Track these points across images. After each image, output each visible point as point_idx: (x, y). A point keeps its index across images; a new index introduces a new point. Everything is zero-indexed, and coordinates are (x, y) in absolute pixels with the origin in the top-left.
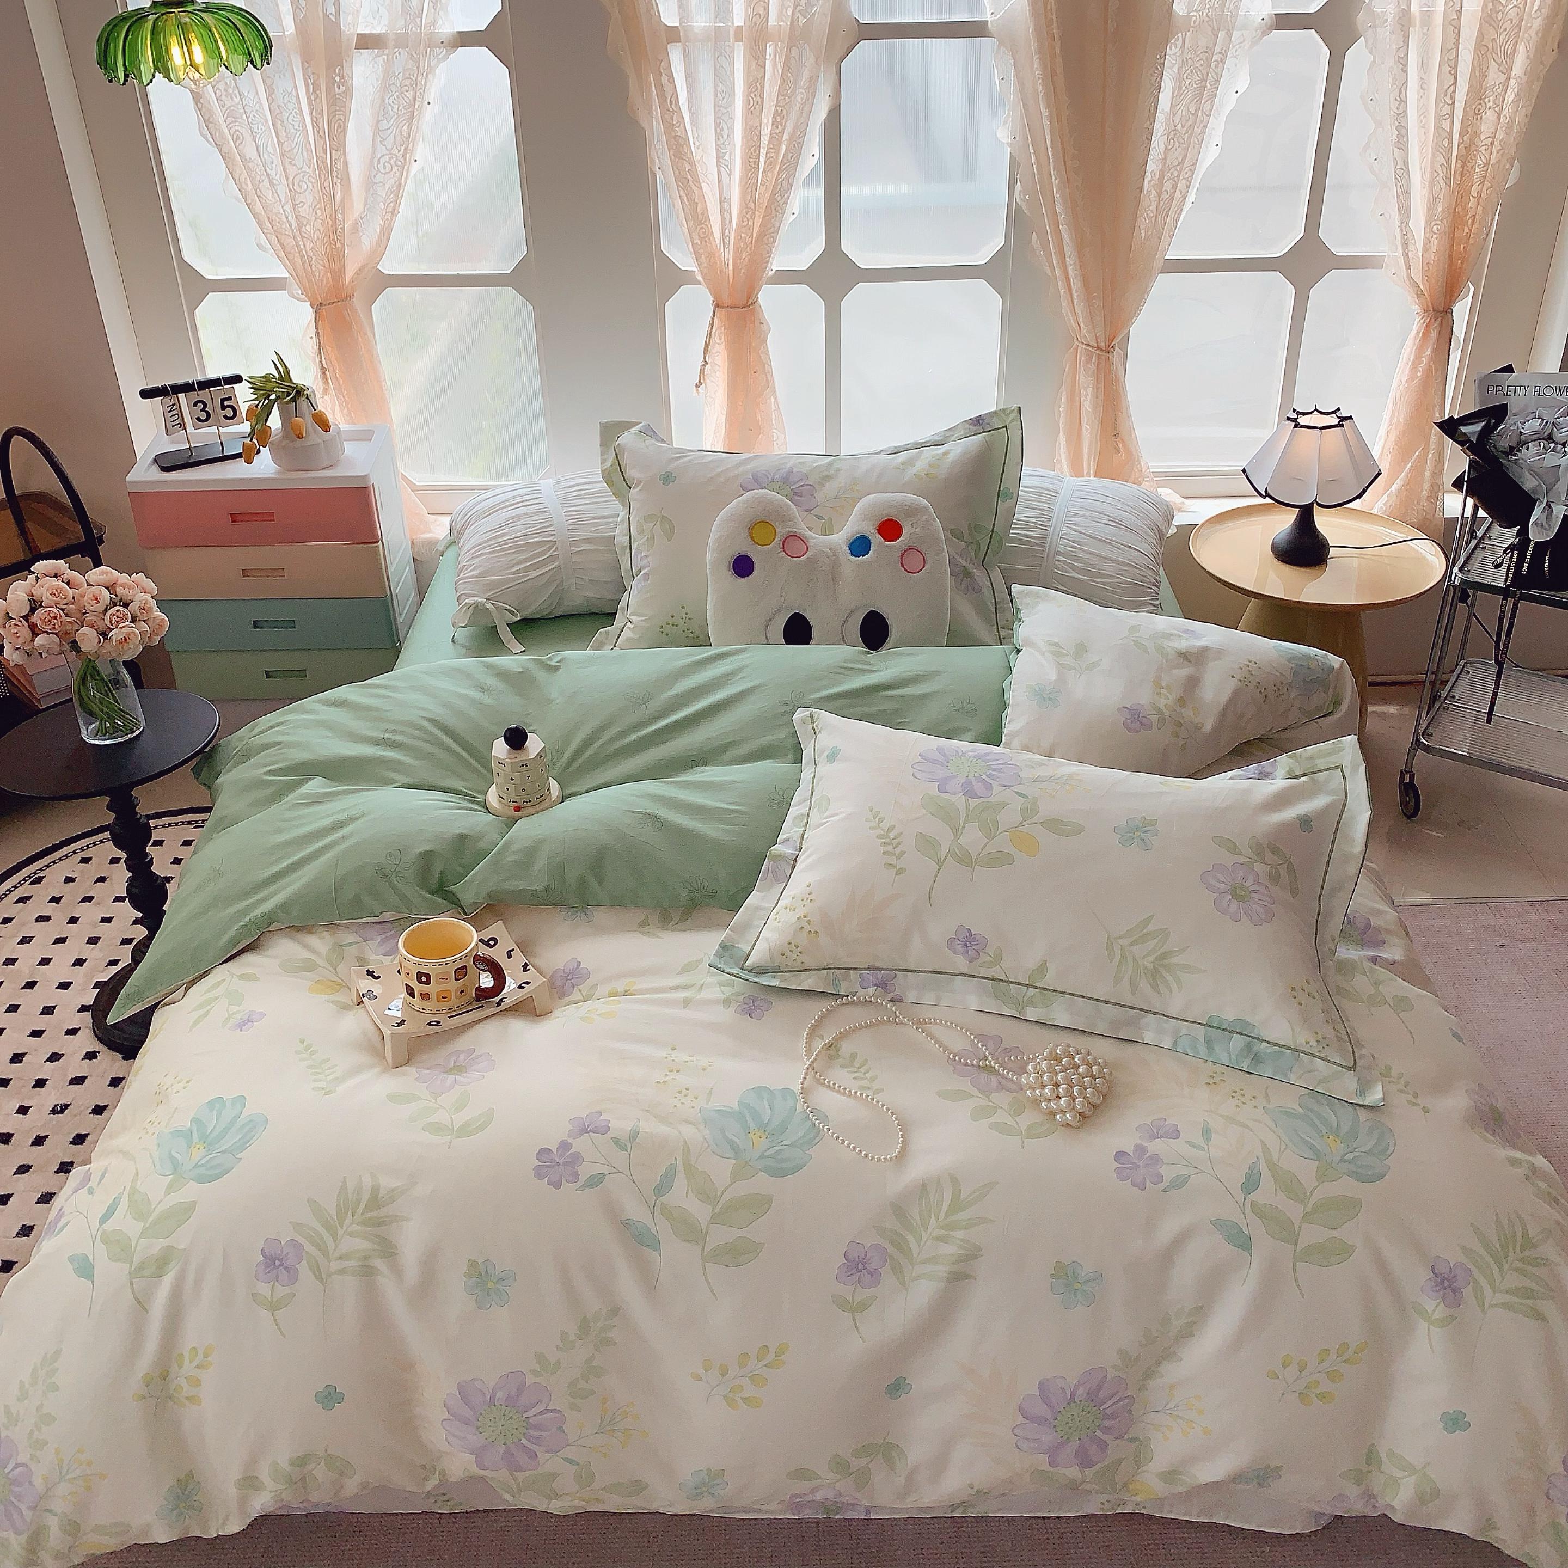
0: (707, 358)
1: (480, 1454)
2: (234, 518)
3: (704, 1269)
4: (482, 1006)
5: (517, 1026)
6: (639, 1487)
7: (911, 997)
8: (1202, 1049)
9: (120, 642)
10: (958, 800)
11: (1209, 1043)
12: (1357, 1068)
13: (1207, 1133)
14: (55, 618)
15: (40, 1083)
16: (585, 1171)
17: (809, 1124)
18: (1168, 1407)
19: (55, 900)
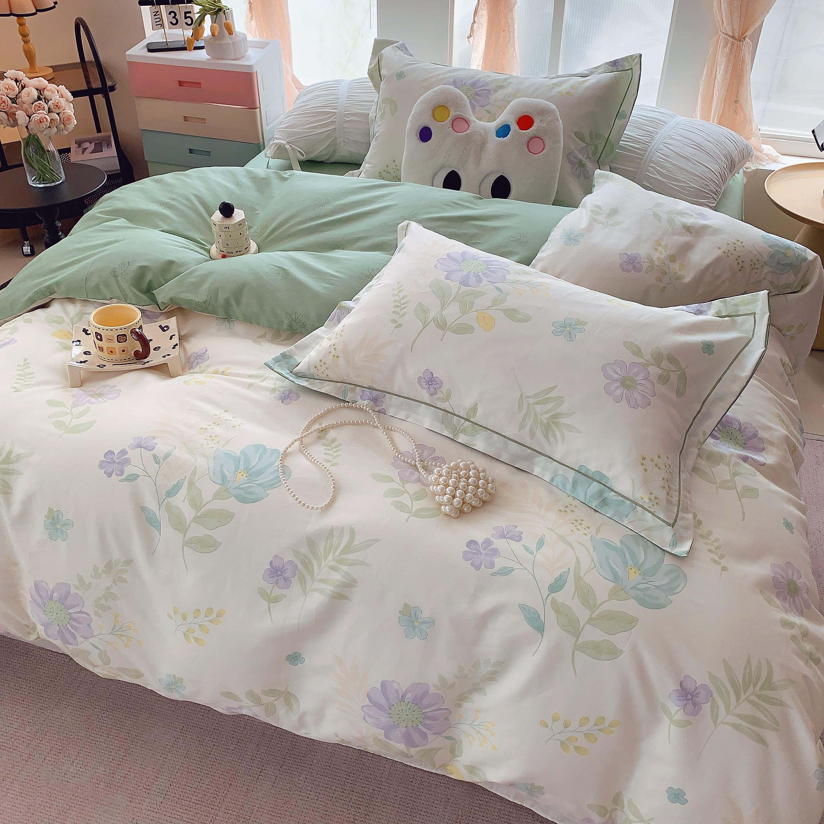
0: (476, 19)
1: (46, 627)
2: (181, 83)
3: (183, 549)
4: (136, 363)
6: (139, 675)
7: (391, 412)
8: (569, 486)
10: (454, 285)
11: (575, 484)
12: (676, 526)
13: (541, 543)
14: (4, 102)
16: (129, 470)
17: (276, 475)
18: (474, 724)
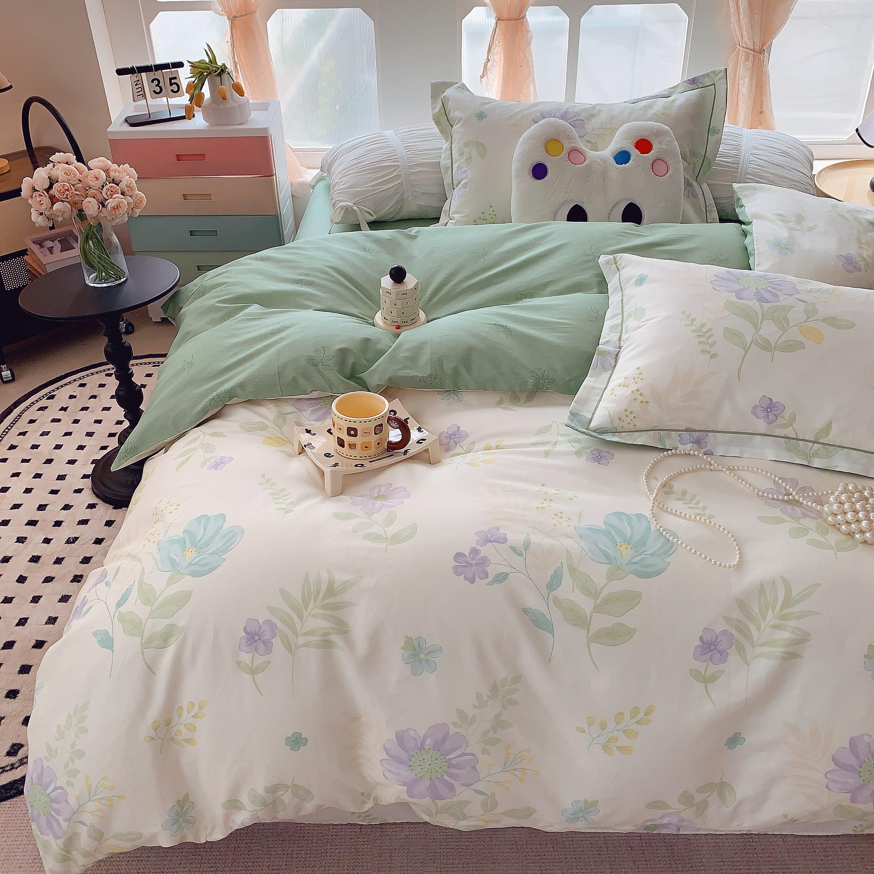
0: (489, 57)
1: (410, 785)
2: (179, 157)
3: (589, 647)
4: (392, 455)
5: (419, 468)
6: (529, 812)
7: (720, 451)
9: (114, 208)
10: (754, 304)
14: (68, 190)
15: (58, 524)
16: (493, 570)
17: (662, 540)
19: (64, 409)
